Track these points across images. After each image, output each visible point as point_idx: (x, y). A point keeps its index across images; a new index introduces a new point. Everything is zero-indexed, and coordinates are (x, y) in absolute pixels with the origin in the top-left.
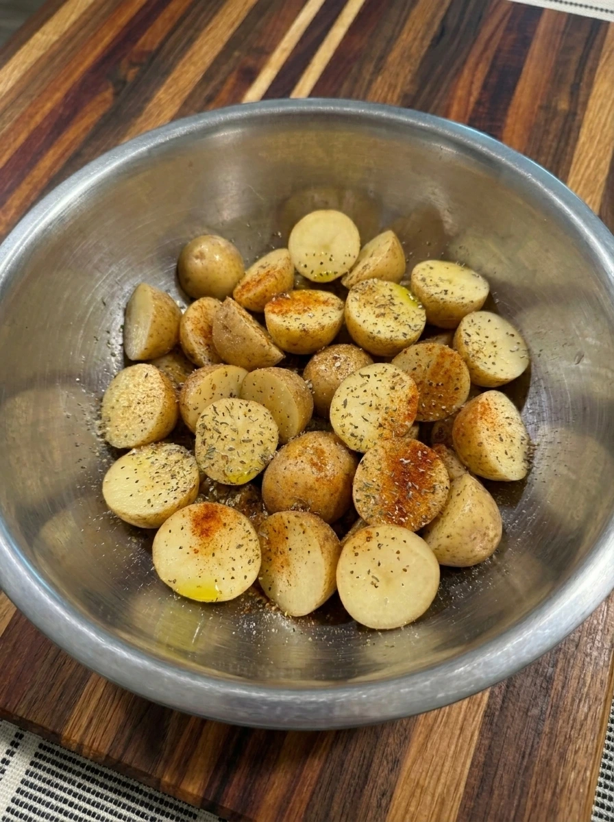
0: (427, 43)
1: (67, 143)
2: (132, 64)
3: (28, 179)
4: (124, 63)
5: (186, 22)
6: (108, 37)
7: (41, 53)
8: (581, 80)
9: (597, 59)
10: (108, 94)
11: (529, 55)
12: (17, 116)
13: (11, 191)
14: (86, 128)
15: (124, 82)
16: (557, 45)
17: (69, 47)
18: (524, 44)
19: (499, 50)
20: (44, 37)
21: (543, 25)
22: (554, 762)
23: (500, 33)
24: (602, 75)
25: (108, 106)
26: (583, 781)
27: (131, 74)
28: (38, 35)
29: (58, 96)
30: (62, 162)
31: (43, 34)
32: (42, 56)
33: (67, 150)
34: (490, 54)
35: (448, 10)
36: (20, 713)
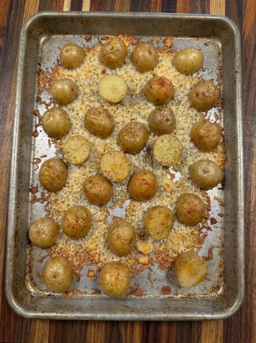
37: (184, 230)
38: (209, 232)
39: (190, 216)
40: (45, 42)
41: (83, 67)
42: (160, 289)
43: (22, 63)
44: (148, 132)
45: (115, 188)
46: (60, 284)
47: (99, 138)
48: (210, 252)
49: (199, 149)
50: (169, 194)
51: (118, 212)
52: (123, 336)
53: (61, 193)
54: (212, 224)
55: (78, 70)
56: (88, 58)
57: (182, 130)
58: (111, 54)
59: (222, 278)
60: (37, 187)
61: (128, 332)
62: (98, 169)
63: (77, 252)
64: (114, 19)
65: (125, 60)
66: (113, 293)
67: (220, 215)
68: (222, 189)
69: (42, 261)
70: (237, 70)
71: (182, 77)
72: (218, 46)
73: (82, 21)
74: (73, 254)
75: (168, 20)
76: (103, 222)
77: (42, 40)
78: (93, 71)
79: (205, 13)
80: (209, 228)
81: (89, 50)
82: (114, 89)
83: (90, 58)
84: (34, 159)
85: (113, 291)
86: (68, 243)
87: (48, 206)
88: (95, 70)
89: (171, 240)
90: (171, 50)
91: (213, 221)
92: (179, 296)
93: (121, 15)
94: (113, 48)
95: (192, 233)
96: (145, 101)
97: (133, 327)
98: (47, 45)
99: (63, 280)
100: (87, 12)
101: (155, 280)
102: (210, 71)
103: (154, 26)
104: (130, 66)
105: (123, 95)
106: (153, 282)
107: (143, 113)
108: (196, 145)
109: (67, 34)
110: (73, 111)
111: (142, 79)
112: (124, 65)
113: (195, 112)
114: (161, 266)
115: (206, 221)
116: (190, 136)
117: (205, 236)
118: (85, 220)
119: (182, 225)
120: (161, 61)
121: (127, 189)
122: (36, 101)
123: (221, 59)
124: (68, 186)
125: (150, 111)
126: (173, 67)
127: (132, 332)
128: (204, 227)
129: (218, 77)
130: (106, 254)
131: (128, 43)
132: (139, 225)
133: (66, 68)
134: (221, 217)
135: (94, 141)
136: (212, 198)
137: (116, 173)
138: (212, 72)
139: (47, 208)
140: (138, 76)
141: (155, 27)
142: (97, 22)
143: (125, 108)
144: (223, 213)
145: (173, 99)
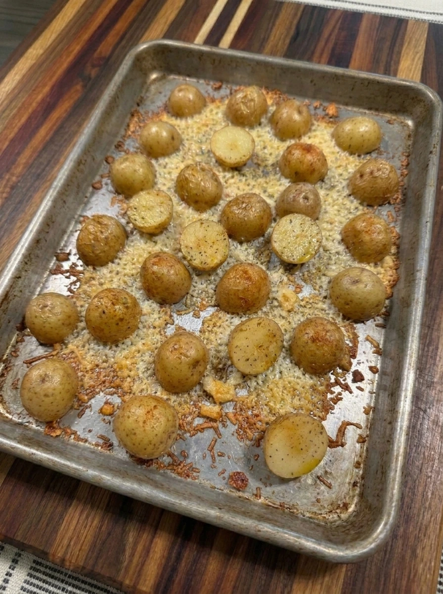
0: (288, 41)
1: (55, 119)
2: (93, 66)
3: (29, 146)
4: (89, 65)
5: (127, 36)
6: (76, 48)
7: (34, 62)
8: (391, 59)
9: (402, 45)
10: (79, 87)
11: (356, 46)
12: (20, 105)
13: (18, 154)
14: (66, 111)
15: (90, 79)
16: (374, 37)
17: (52, 57)
18: (352, 37)
19: (336, 44)
20: (35, 52)
21: (364, 24)
22: (408, 558)
23: (336, 31)
24: (405, 55)
25: (79, 95)
26: (429, 569)
27: (94, 73)
28: (30, 50)
29: (47, 89)
30: (52, 132)
31: (34, 49)
32: (35, 64)
33: (54, 125)
34: (330, 45)
35: (301, 18)
36: (18, 539)
37: (298, 378)
38: (346, 394)
39: (313, 347)
40: (155, 80)
41: (197, 118)
42: (226, 475)
43: (114, 89)
44: (271, 215)
45: (195, 284)
46: (46, 395)
47: (191, 208)
48: (342, 431)
49: (353, 255)
50: (284, 314)
51: (189, 322)
52: (127, 553)
53: (104, 271)
54: (354, 381)
55: (190, 121)
56: (208, 110)
57: (329, 224)
58: (242, 105)
59: (358, 491)
60: (69, 254)
61: (140, 548)
62: (176, 250)
63: (97, 366)
64: (259, 63)
65: (260, 120)
66: (133, 437)
67: (373, 369)
68: (383, 326)
69: (30, 363)
70: (431, 149)
71: (344, 155)
72: (408, 126)
73: (214, 60)
74: (89, 367)
75: (336, 77)
76: (158, 330)
77: (154, 76)
78: (211, 126)
79: (389, 75)
80: (346, 388)
81: (213, 100)
82: (233, 147)
83: (212, 111)
84: (81, 216)
85: (135, 434)
86: (87, 347)
87: (75, 285)
88: (214, 125)
89: (271, 390)
90: (334, 120)
91: (358, 377)
92: (261, 500)
93: (270, 59)
94: (245, 97)
95: (313, 387)
96: (278, 176)
97: (151, 542)
98: (157, 85)
99: (54, 392)
100: (225, 49)
101: (222, 455)
102: (391, 155)
103: (313, 84)
104: (268, 129)
105: (244, 156)
106: (217, 458)
107: (270, 190)
108: (347, 248)
109: (189, 76)
110: (165, 167)
111: (280, 148)
112: (258, 126)
113: (356, 203)
114: (241, 433)
115: (344, 375)
116: (340, 233)
117: (338, 399)
118: (127, 308)
119: (296, 369)
120: (315, 130)
121: (215, 291)
122: (115, 146)
123: (410, 143)
124: (119, 264)
125: (282, 188)
126: (332, 141)
127: (147, 551)
128: (337, 383)
129: (402, 165)
130: (145, 381)
131: (272, 101)
132: (219, 352)
133: (173, 116)
134: (374, 373)
135: (183, 210)
136: (361, 338)
137: (203, 253)
138: (393, 157)
139: (73, 287)
140: (276, 143)
141: (315, 85)
142: (234, 65)
143: (244, 179)
144: (379, 366)
145: (323, 181)
